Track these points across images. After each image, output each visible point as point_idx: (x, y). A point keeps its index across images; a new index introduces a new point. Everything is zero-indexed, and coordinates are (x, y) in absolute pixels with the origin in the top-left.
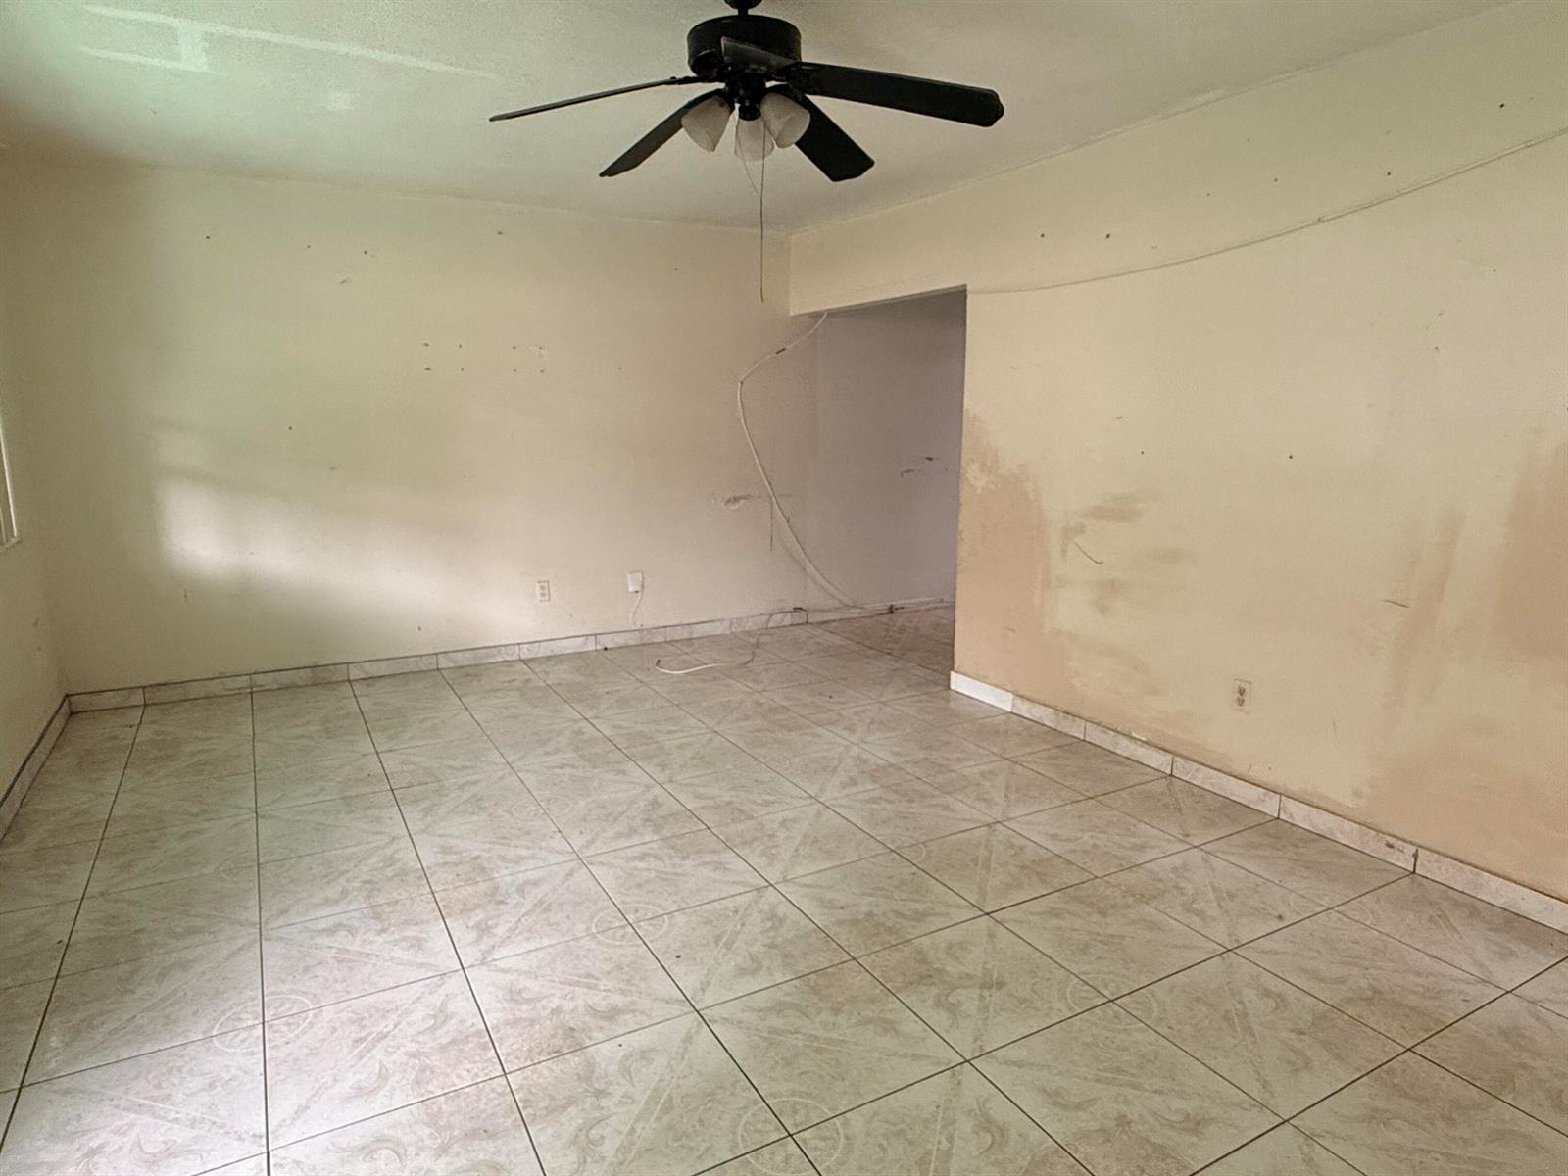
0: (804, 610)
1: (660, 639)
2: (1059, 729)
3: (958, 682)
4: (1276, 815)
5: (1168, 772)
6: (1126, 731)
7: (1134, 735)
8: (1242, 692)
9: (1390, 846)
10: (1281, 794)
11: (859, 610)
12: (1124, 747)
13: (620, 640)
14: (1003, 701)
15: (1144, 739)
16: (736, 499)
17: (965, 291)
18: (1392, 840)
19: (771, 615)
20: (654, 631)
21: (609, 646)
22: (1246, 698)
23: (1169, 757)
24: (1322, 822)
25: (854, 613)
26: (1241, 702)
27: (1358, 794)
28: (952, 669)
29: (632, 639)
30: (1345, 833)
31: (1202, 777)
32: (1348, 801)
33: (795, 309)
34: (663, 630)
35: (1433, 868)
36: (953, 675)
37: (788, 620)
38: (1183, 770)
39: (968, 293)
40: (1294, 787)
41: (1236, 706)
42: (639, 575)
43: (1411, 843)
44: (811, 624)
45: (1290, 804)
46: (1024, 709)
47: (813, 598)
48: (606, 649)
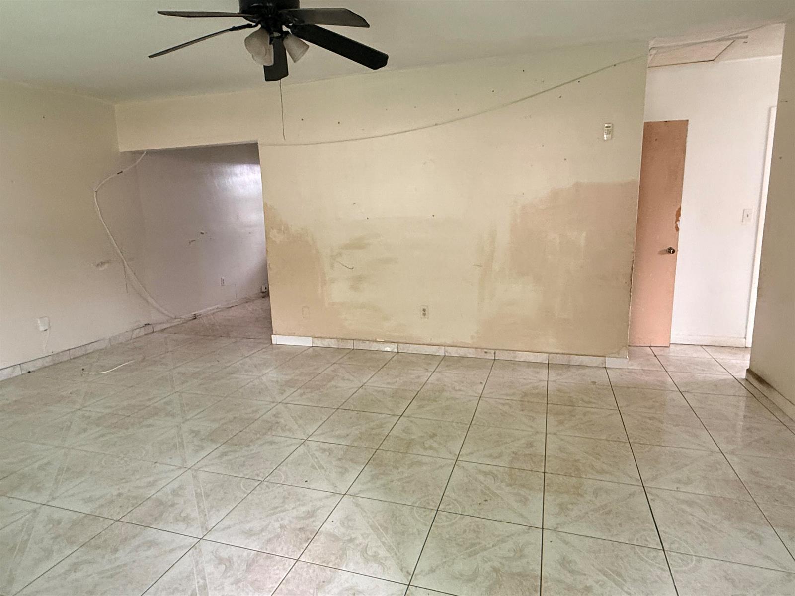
0: (150, 325)
1: (65, 358)
2: (340, 347)
3: (276, 339)
4: (444, 355)
5: (397, 351)
6: (374, 339)
7: (378, 340)
8: (424, 310)
9: (486, 352)
10: (445, 346)
11: (179, 320)
12: (375, 347)
13: (39, 364)
14: (307, 342)
15: (383, 340)
16: (102, 264)
17: (257, 143)
18: (485, 350)
19: (133, 331)
20: (61, 354)
21: (31, 370)
22: (427, 313)
23: (397, 344)
24: (462, 352)
25: (176, 322)
26: (424, 314)
27: (472, 337)
28: (272, 334)
29: (48, 362)
30: (471, 353)
31: (413, 349)
32: (469, 341)
33: (123, 148)
34: (68, 352)
35: (501, 356)
36: (273, 336)
37: (142, 332)
38: (404, 348)
39: (259, 144)
40: (449, 342)
41: (423, 317)
42: (47, 319)
43: (493, 349)
44: (155, 332)
45: (450, 349)
46: (319, 343)
47: (155, 317)
48: (29, 372)
